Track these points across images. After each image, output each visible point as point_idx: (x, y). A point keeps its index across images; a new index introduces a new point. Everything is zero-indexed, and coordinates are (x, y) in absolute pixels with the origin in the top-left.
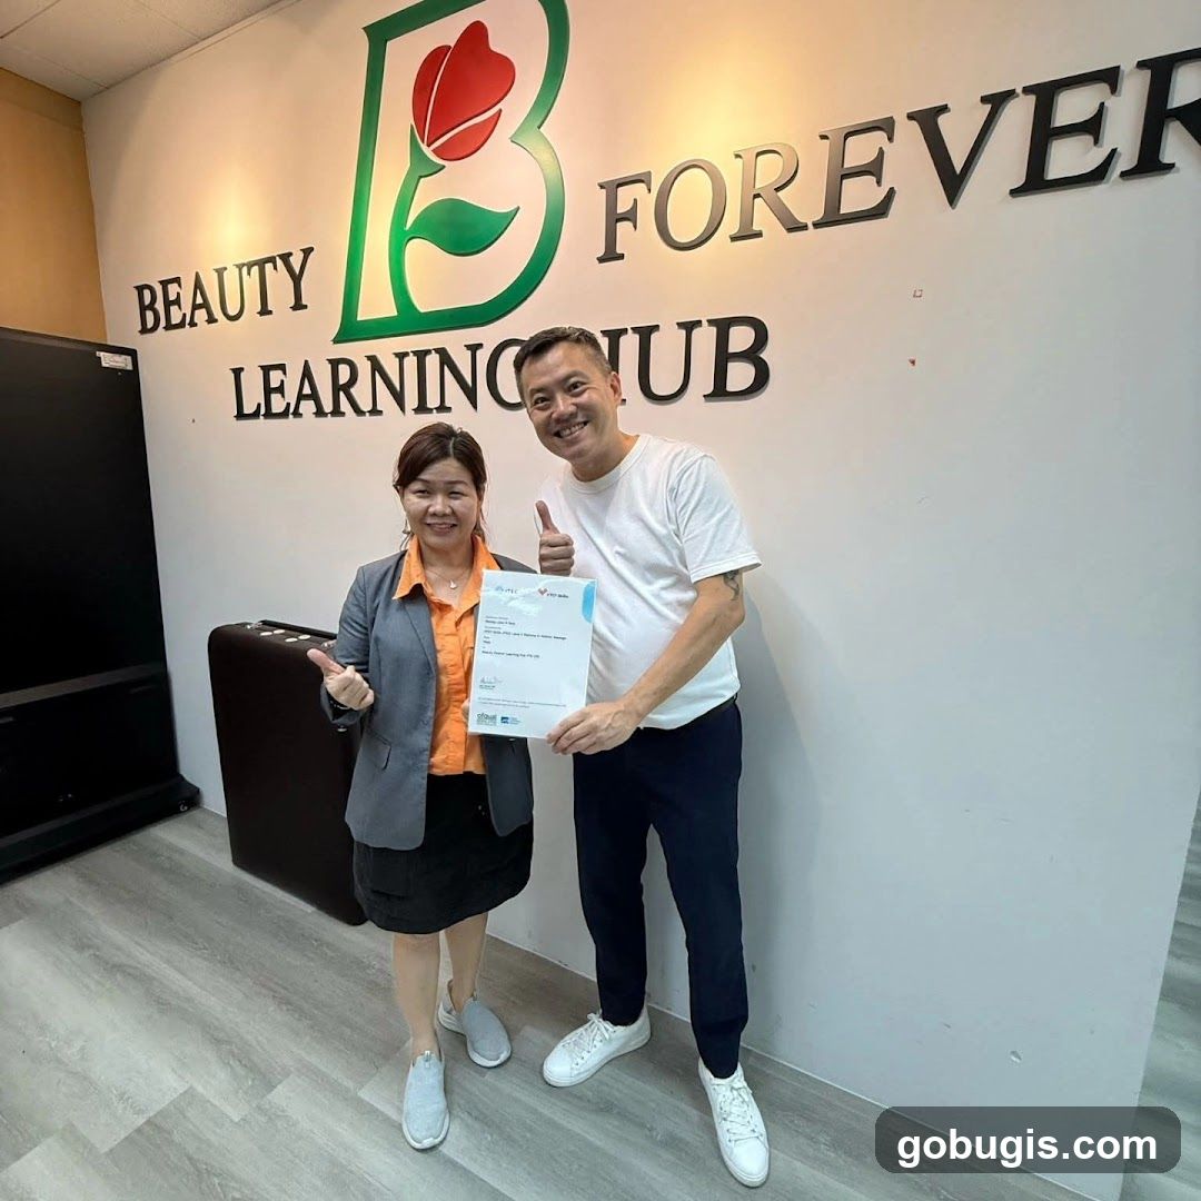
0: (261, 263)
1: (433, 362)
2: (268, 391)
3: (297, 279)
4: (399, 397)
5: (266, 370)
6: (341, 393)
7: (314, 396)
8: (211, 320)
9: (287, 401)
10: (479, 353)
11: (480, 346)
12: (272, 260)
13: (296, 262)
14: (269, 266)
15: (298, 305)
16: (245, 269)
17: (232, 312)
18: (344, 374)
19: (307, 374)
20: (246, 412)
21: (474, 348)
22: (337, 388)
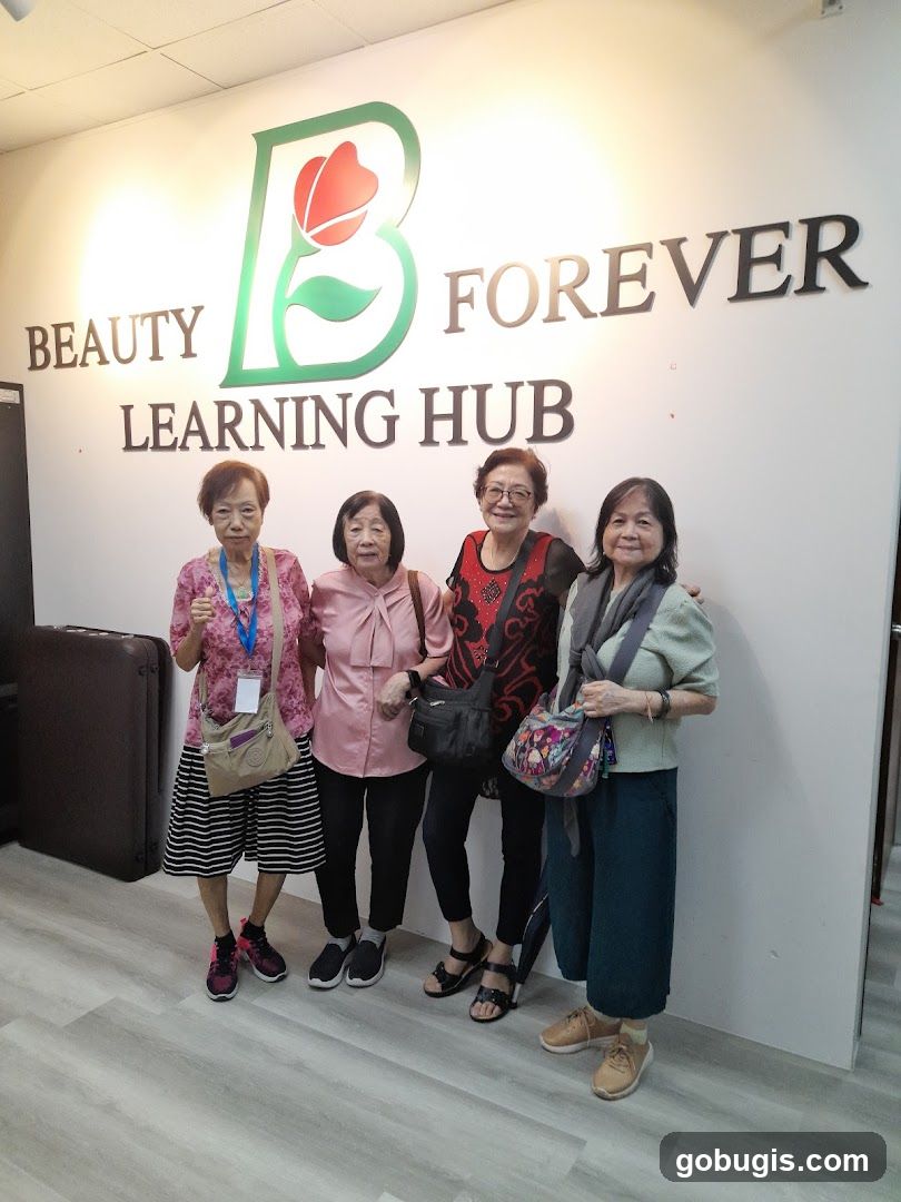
0: (154, 316)
1: (309, 407)
2: (157, 426)
3: (187, 332)
4: (279, 436)
5: (156, 408)
6: (227, 431)
7: (201, 432)
8: (103, 361)
9: (175, 436)
10: (349, 401)
11: (350, 395)
12: (165, 314)
13: (187, 317)
14: (161, 319)
15: (188, 353)
16: (138, 320)
17: (125, 355)
18: (230, 414)
19: (195, 412)
20: (134, 444)
21: (345, 397)
22: (222, 426)
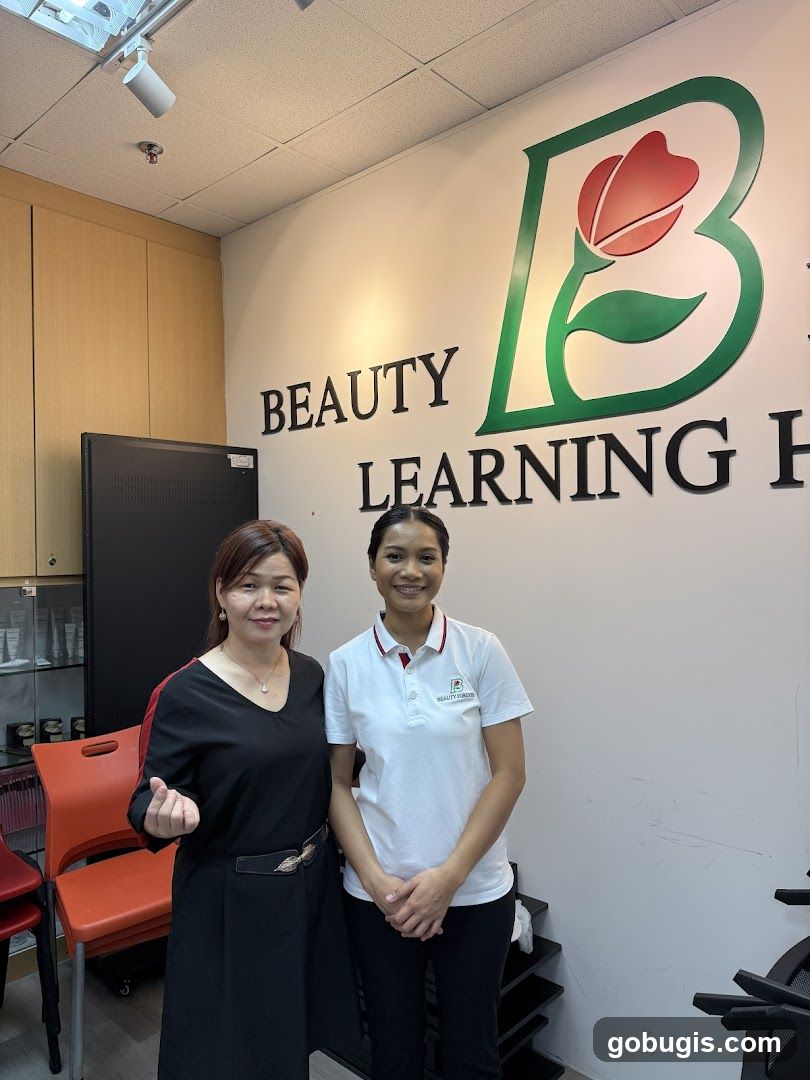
0: (399, 366)
1: (596, 449)
2: (399, 483)
3: (438, 379)
4: (554, 486)
5: (398, 464)
6: (484, 485)
7: (452, 486)
8: (341, 419)
9: (420, 492)
10: (655, 437)
11: (658, 429)
12: (412, 361)
13: (438, 363)
14: (407, 368)
15: (439, 401)
16: (380, 372)
17: (363, 411)
18: (488, 464)
19: (445, 464)
20: (372, 503)
21: (649, 433)
22: (478, 478)
